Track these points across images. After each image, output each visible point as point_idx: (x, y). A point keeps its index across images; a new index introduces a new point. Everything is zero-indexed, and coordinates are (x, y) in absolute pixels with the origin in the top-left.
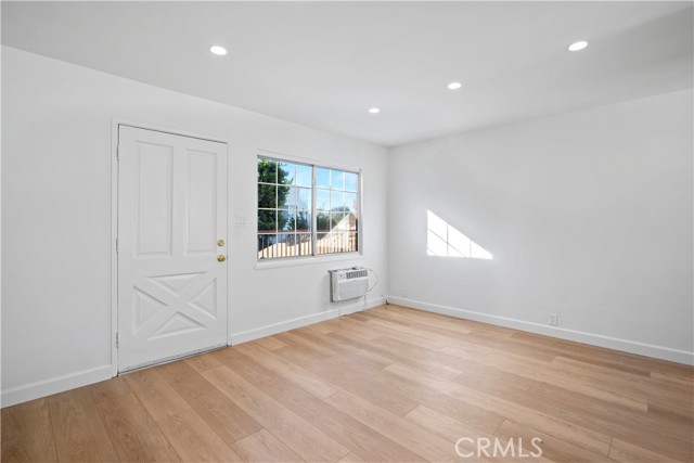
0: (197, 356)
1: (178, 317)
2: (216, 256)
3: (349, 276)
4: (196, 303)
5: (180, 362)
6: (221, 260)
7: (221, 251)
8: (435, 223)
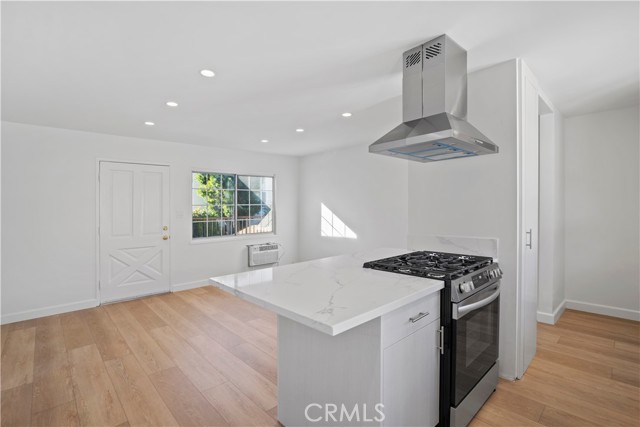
0: (149, 297)
1: (137, 273)
2: (162, 236)
3: (261, 249)
4: (150, 266)
5: (138, 300)
6: (165, 239)
7: (166, 234)
8: (326, 212)
